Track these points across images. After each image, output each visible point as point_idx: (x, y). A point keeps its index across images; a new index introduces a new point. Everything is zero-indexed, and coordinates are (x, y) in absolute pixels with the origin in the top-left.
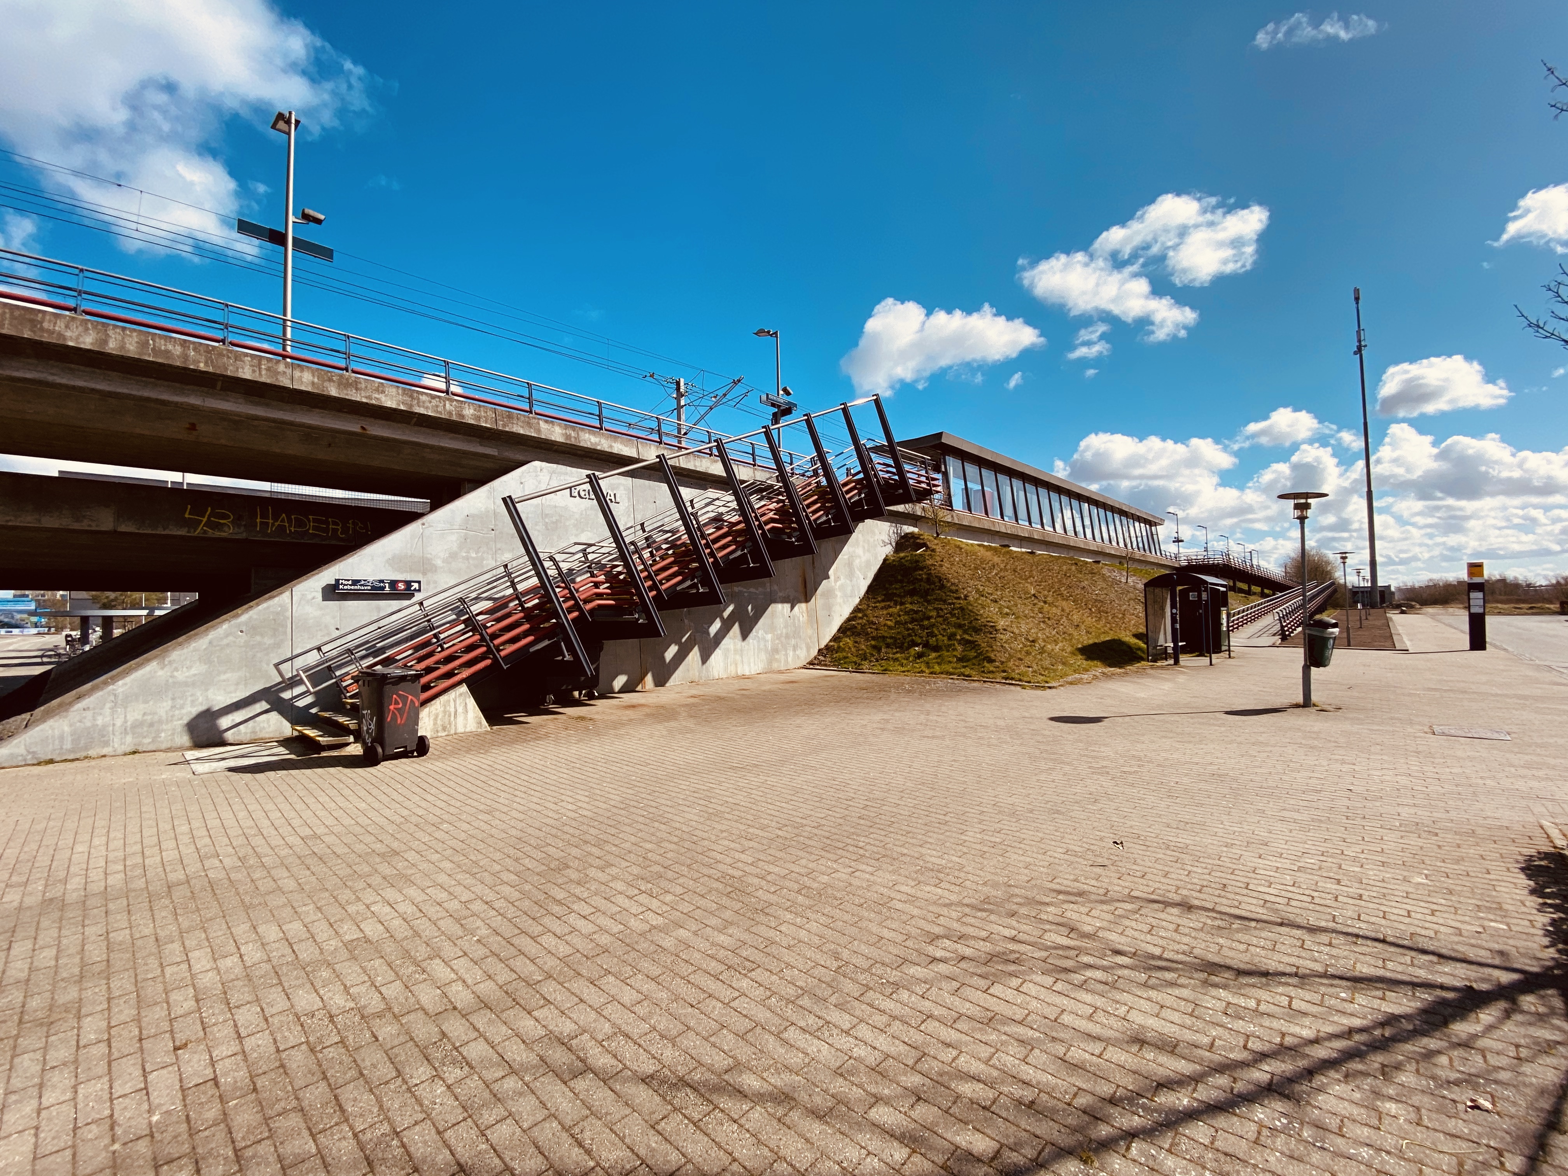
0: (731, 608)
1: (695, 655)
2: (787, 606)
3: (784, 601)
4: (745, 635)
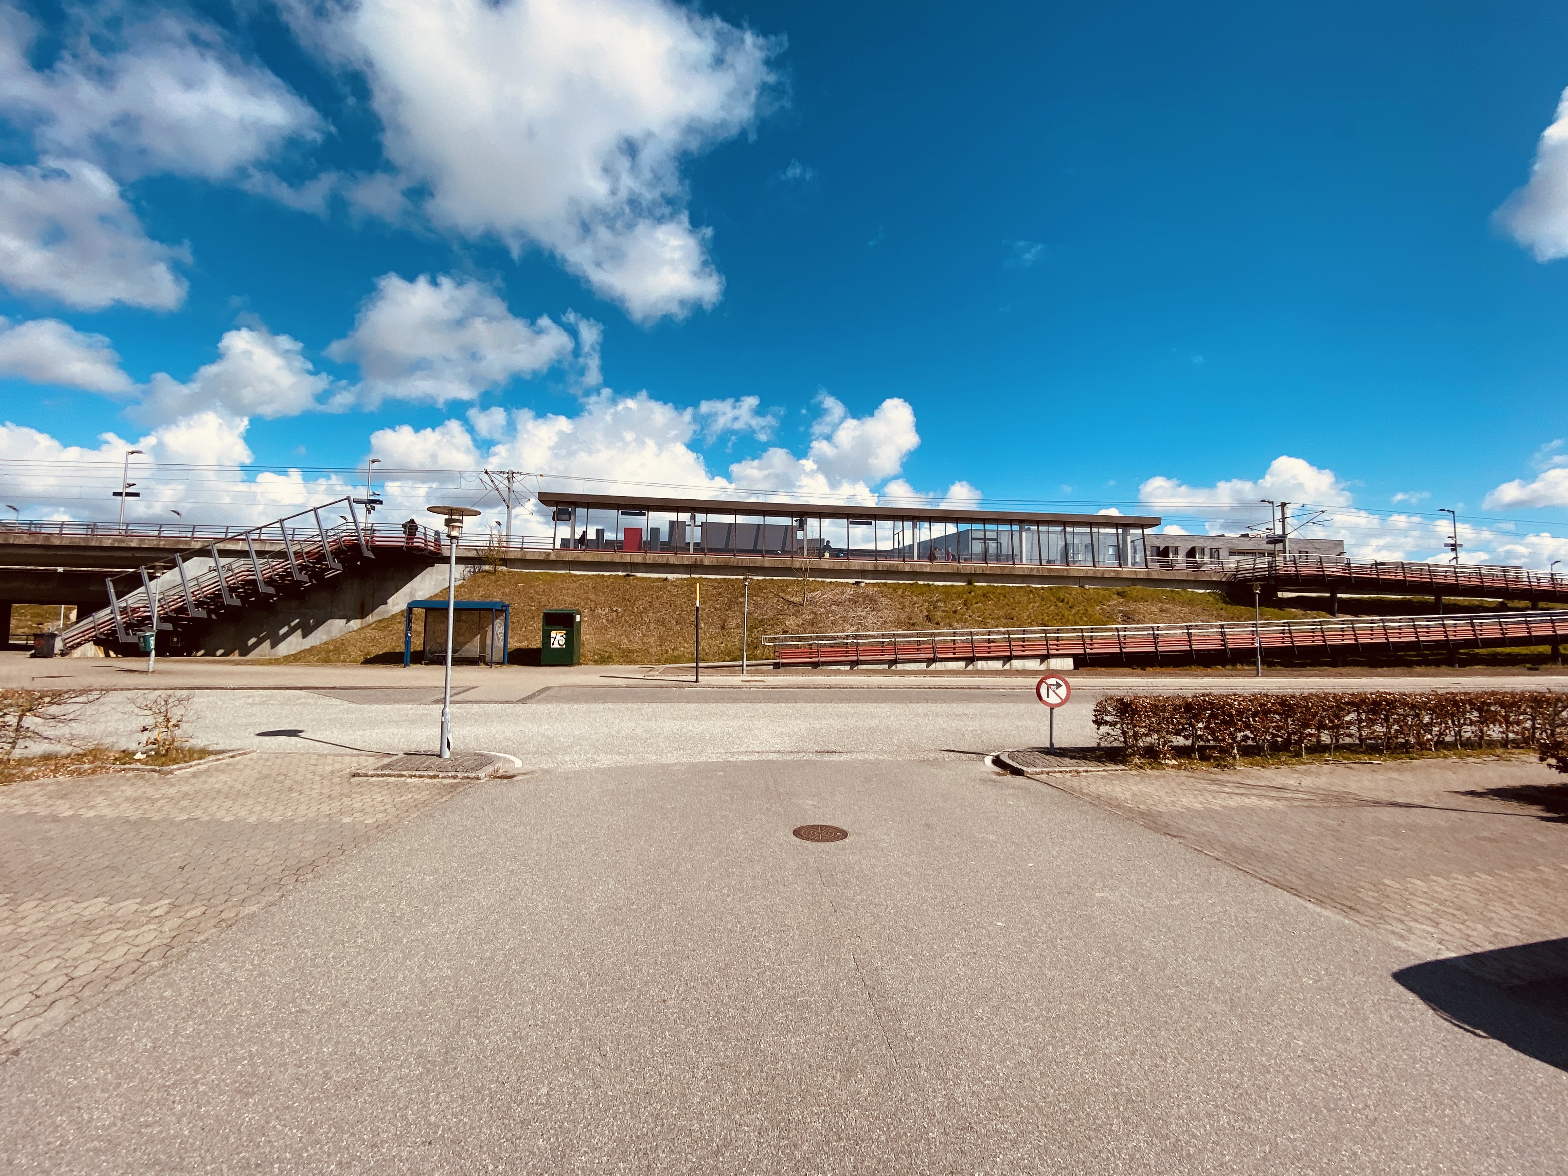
0: (297, 621)
1: (267, 644)
2: (343, 621)
3: (341, 618)
4: (307, 634)
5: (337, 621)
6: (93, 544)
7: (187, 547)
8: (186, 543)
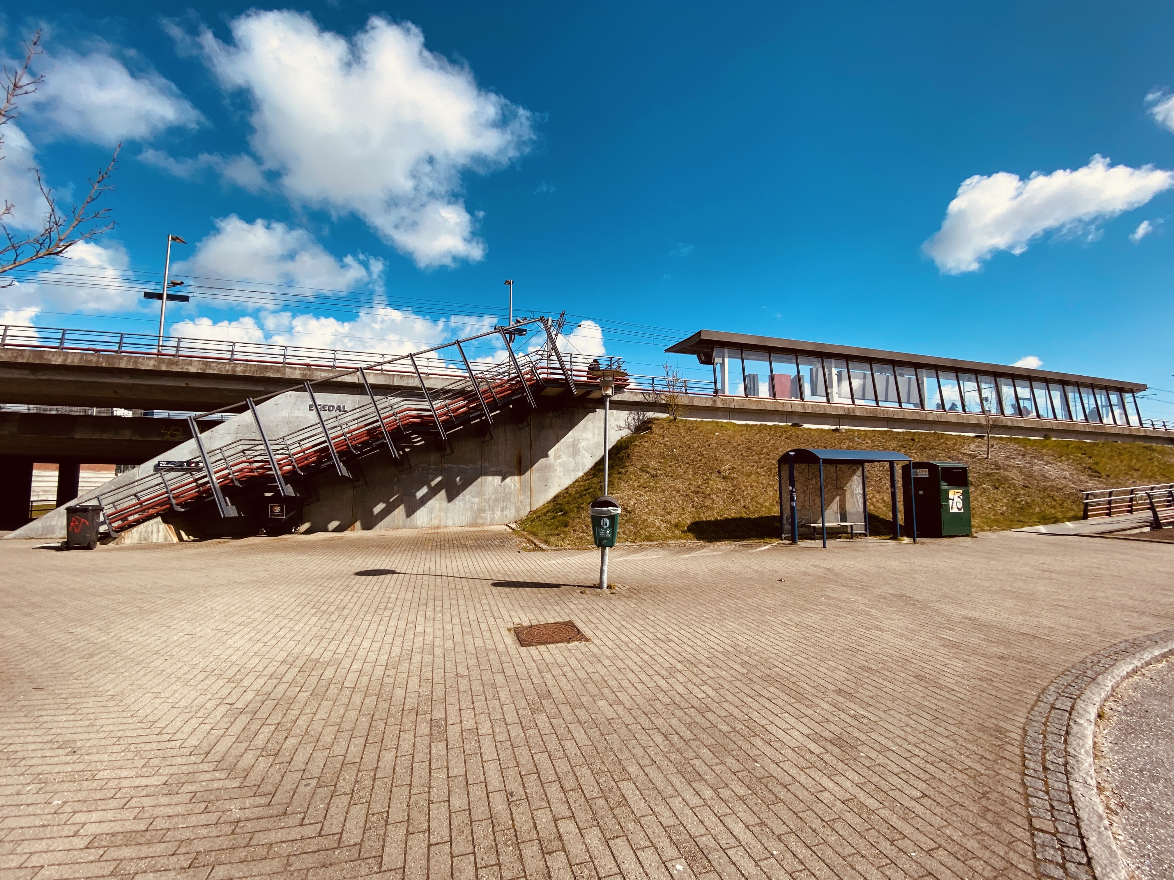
0: (439, 479)
1: (400, 511)
2: (498, 479)
3: (494, 474)
4: (450, 499)
5: (490, 478)
6: (123, 365)
7: (279, 376)
8: (278, 370)
